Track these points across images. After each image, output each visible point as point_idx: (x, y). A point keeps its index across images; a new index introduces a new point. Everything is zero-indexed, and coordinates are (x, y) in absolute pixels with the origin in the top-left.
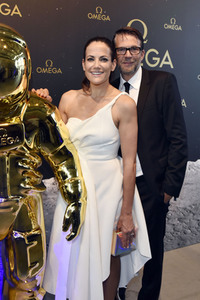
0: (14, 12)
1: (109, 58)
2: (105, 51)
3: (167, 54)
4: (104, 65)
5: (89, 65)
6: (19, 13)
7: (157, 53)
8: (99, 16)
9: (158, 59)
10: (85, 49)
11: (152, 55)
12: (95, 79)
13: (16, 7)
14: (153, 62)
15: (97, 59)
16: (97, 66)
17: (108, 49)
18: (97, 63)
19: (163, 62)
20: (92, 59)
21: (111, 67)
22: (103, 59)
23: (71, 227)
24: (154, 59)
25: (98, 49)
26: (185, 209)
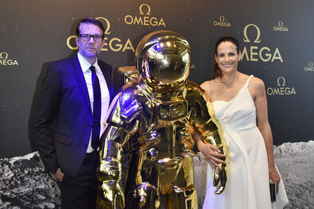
0: (160, 24)
1: (236, 53)
2: (232, 48)
3: (277, 51)
4: (232, 58)
5: (221, 59)
6: (164, 24)
7: (269, 50)
8: (222, 23)
9: (270, 55)
10: (216, 48)
11: (265, 52)
12: (227, 69)
13: (162, 20)
14: (266, 58)
15: (227, 56)
16: (227, 60)
17: (234, 46)
18: (227, 58)
19: (274, 58)
20: (223, 55)
21: (238, 59)
22: (231, 54)
23: (220, 184)
24: (266, 55)
25: (226, 47)
26: (301, 186)
